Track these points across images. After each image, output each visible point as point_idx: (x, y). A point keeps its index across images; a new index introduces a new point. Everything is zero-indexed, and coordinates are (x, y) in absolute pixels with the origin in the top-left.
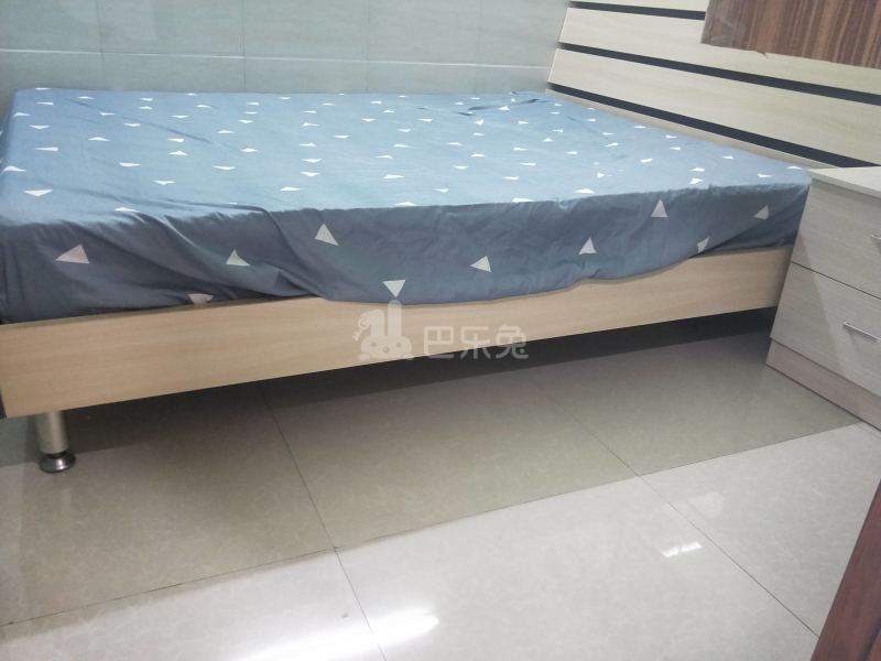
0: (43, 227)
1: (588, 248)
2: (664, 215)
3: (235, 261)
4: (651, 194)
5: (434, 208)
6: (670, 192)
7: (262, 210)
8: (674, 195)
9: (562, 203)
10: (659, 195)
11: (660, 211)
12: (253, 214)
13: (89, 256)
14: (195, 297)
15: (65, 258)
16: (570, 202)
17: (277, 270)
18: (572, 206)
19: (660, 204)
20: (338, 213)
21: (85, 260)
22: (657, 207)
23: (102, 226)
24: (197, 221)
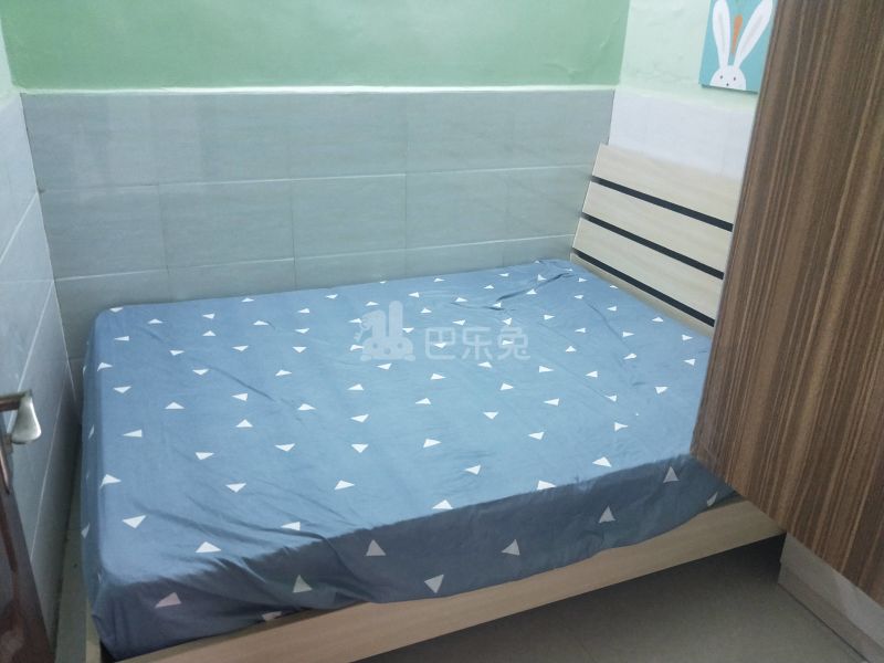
0: (144, 584)
1: (607, 516)
2: (676, 479)
3: (301, 587)
4: (662, 462)
5: (468, 508)
6: (680, 457)
7: (321, 537)
8: (683, 461)
9: (582, 483)
10: (670, 462)
11: (671, 476)
12: (314, 543)
13: (181, 598)
14: (268, 617)
15: (162, 603)
16: (589, 482)
17: (335, 590)
18: (590, 487)
19: (671, 470)
20: (386, 528)
21: (178, 602)
22: (669, 474)
23: (191, 576)
24: (268, 558)
